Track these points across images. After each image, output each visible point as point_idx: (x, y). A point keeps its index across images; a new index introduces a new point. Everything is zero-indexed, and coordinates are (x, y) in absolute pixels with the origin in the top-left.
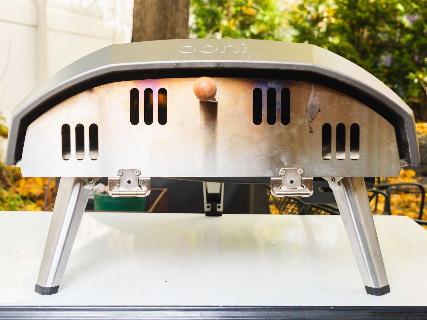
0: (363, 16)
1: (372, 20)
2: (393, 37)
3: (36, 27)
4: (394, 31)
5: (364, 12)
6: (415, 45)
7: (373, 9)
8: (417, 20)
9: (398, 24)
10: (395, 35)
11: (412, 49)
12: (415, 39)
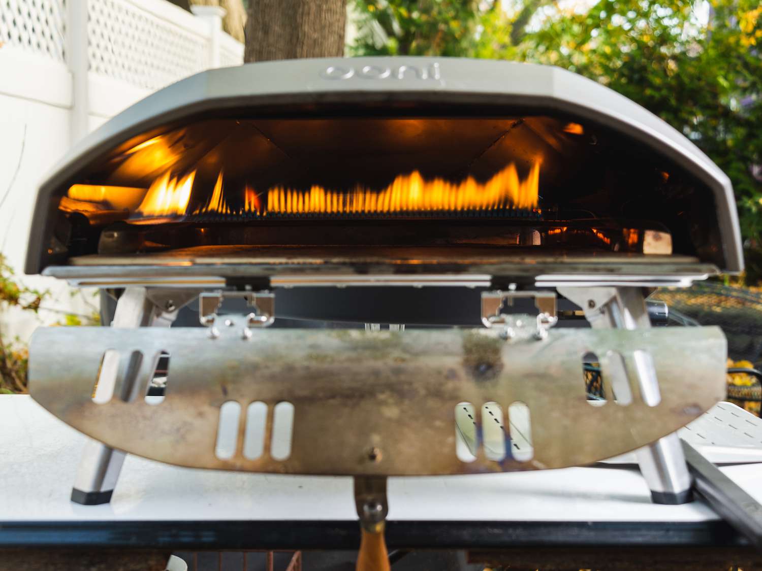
0: (657, 95)
1: (673, 102)
2: (711, 133)
3: (71, 108)
4: (714, 122)
5: (658, 89)
6: (751, 148)
7: (673, 82)
8: (754, 102)
9: (720, 110)
10: (715, 129)
11: (746, 153)
12: (751, 136)
